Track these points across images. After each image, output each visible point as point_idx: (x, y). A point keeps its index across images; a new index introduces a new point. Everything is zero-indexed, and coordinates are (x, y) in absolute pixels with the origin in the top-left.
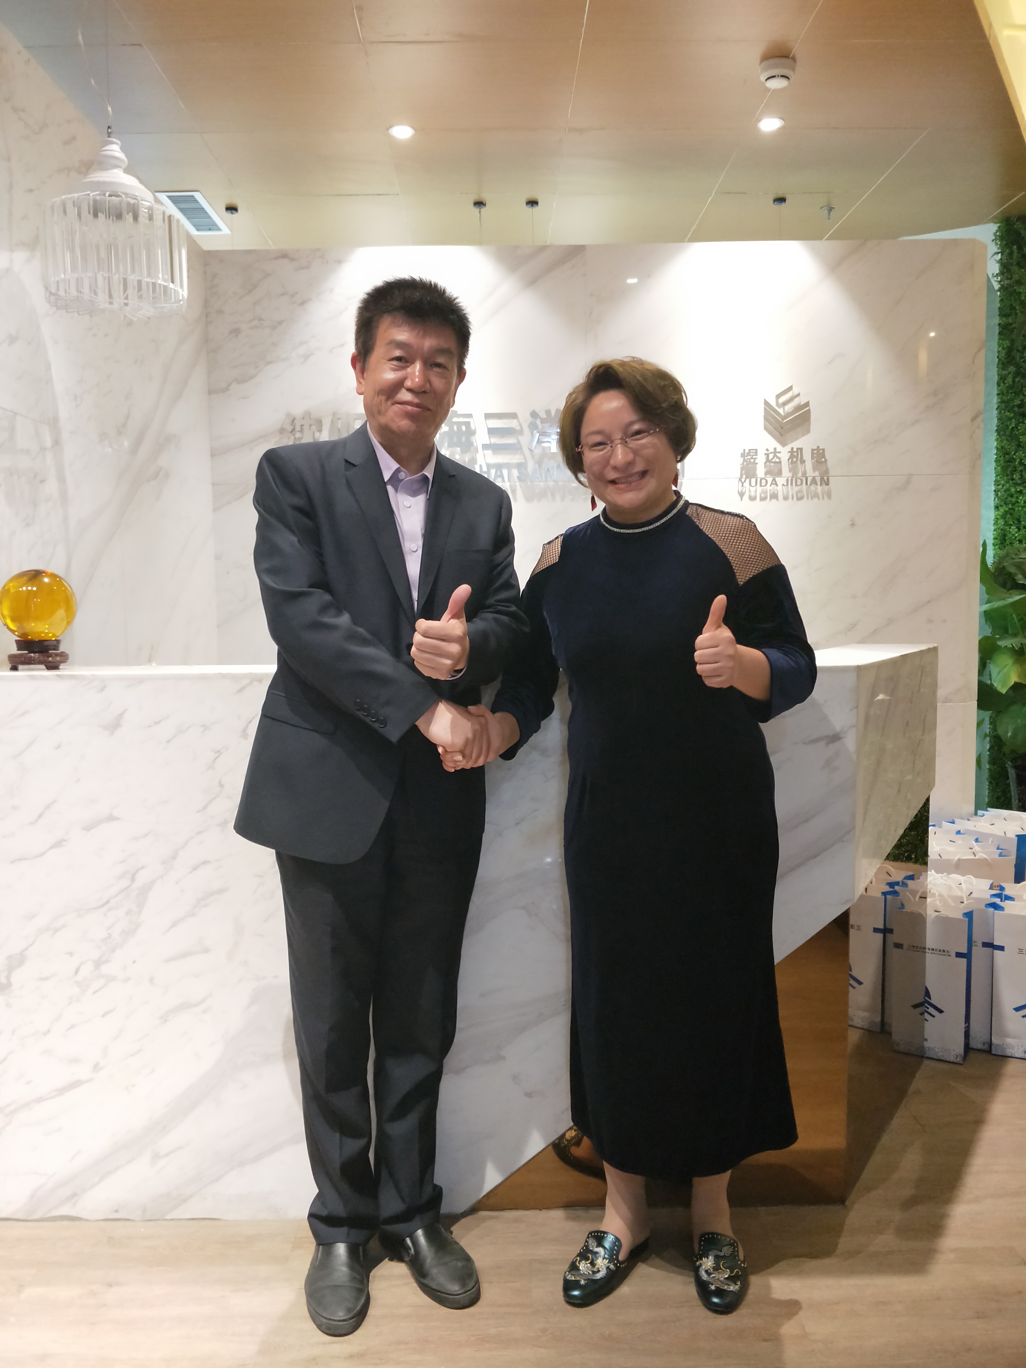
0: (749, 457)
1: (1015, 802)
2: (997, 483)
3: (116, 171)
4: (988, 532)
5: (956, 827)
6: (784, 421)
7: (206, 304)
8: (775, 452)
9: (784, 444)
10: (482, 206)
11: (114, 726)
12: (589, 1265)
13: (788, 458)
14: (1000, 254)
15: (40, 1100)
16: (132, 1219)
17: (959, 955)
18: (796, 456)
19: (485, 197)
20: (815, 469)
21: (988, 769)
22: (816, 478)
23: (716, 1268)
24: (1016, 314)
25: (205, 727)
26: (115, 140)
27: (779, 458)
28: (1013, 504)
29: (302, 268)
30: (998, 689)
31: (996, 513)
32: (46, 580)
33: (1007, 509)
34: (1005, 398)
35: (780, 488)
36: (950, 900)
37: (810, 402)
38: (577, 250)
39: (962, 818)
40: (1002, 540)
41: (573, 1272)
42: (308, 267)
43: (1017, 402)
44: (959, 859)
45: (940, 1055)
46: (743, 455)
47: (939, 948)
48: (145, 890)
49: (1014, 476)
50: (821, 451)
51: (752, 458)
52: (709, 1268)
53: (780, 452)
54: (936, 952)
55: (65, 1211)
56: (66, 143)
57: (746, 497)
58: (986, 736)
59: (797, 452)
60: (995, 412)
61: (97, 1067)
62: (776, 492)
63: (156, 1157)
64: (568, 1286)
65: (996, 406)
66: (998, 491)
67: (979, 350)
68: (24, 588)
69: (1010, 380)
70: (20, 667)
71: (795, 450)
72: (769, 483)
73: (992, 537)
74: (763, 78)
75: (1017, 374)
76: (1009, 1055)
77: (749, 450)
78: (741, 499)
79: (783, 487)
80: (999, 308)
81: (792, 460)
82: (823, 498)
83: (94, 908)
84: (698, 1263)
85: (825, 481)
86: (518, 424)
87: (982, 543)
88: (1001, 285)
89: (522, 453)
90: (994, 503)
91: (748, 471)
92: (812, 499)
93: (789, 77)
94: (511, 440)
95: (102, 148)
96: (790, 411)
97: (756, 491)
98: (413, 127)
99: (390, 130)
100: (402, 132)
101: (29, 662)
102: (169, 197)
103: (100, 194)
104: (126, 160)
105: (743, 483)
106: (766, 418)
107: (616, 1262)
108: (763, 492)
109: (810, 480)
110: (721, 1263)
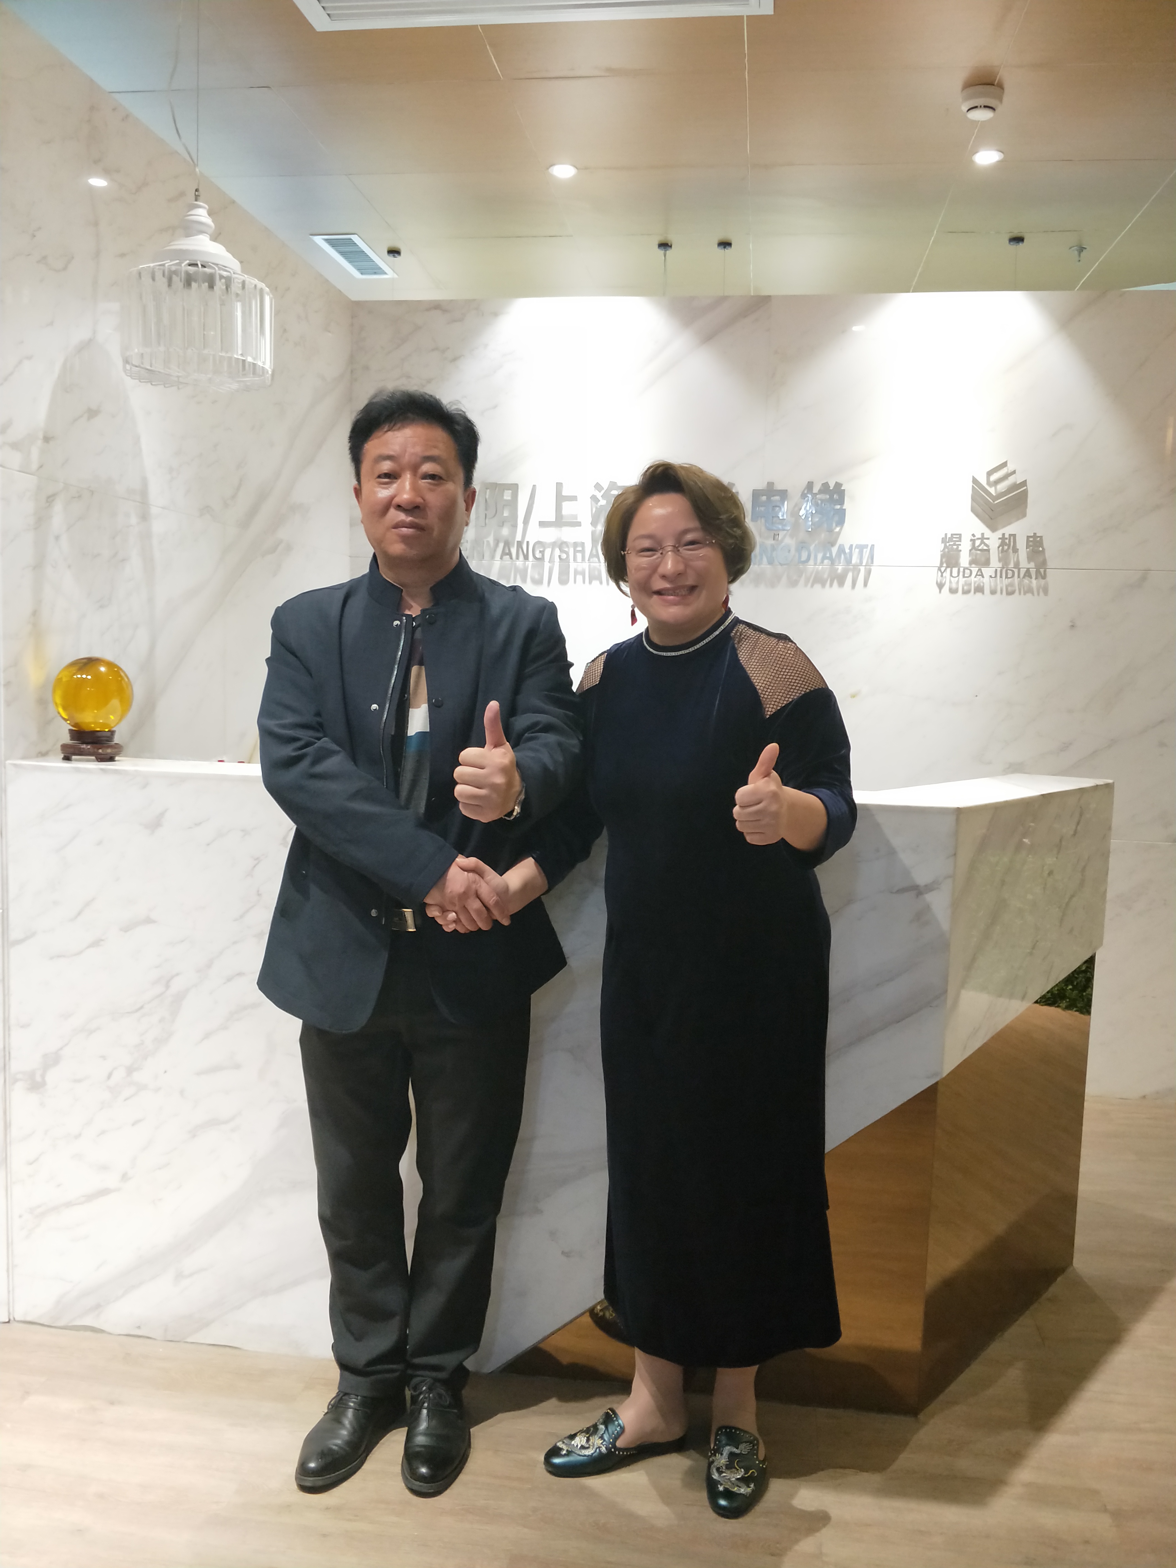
0: (952, 543)
3: (201, 237)
6: (996, 502)
7: (352, 360)
8: (983, 538)
9: (993, 529)
10: (668, 248)
11: (155, 824)
13: (998, 546)
15: (69, 1204)
16: (154, 1337)
18: (1008, 545)
19: (672, 238)
20: (1030, 559)
22: (1030, 569)
23: (730, 1467)
25: (245, 832)
26: (201, 204)
27: (988, 546)
29: (456, 321)
32: (103, 669)
35: (986, 580)
37: (1028, 481)
38: (763, 301)
42: (462, 320)
46: (944, 541)
48: (179, 998)
50: (1038, 539)
51: (955, 545)
52: (721, 1465)
53: (988, 539)
55: (88, 1321)
57: (946, 589)
59: (1009, 539)
61: (125, 1177)
62: (982, 584)
63: (180, 1276)
68: (79, 676)
70: (74, 757)
71: (1007, 536)
72: (974, 574)
74: (964, 108)
77: (952, 534)
78: (940, 592)
79: (991, 579)
81: (1003, 548)
82: (1038, 594)
83: (128, 1013)
84: (711, 1459)
85: (1041, 574)
91: (950, 559)
92: (1025, 593)
93: (995, 108)
95: (188, 212)
96: (1003, 491)
97: (958, 582)
98: (575, 166)
99: (550, 170)
100: (563, 171)
101: (81, 753)
102: (326, 240)
103: (179, 262)
104: (212, 225)
105: (942, 573)
106: (973, 499)
107: (610, 1446)
108: (966, 584)
109: (1023, 571)
110: (736, 1461)
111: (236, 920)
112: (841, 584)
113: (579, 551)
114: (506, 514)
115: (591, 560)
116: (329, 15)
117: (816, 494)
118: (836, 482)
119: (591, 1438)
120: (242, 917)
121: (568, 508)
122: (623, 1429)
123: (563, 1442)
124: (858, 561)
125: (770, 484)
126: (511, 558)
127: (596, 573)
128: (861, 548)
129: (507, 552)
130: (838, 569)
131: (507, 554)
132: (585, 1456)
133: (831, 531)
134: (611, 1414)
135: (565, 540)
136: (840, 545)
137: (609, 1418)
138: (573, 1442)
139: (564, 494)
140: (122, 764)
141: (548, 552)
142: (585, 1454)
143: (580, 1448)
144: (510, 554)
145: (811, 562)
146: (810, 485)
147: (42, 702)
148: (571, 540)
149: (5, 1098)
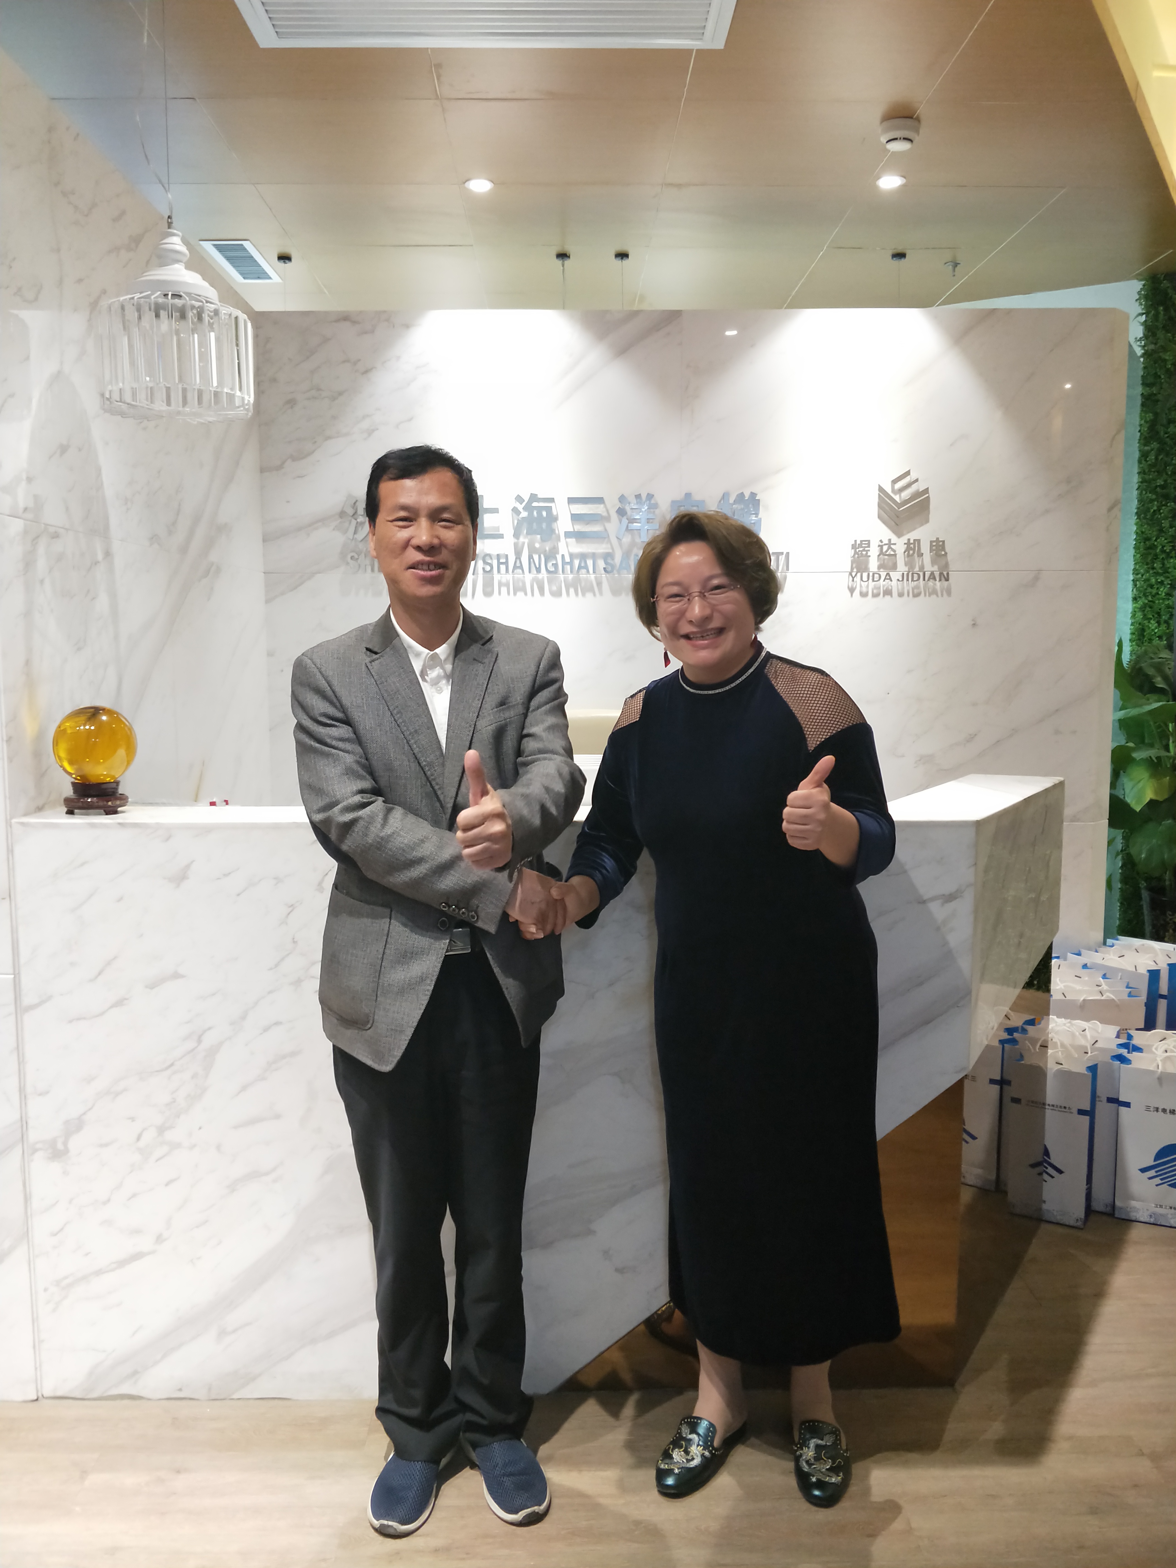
0: (861, 549)
1: (1148, 928)
2: (1136, 572)
3: (176, 266)
4: (1124, 628)
5: (1082, 960)
6: (901, 509)
7: (258, 372)
8: (890, 543)
9: (899, 535)
10: (566, 258)
11: (180, 878)
12: (683, 1453)
13: (904, 550)
14: (1144, 316)
15: (99, 1273)
16: (197, 1398)
17: (1081, 1112)
18: (913, 548)
19: (569, 248)
20: (933, 562)
21: (1120, 889)
22: (935, 572)
23: (818, 1458)
24: (1161, 383)
25: (278, 880)
26: (175, 231)
27: (894, 551)
28: (1153, 596)
29: (366, 333)
30: (1131, 806)
31: (1134, 605)
32: (104, 718)
33: (1146, 601)
34: (1147, 477)
35: (894, 583)
36: (1073, 1051)
37: (929, 488)
38: (672, 317)
39: (1089, 949)
40: (1140, 635)
41: (667, 1461)
42: (372, 332)
43: (1160, 482)
44: (1084, 1000)
45: (1058, 1218)
46: (854, 547)
47: (1059, 1104)
48: (212, 1053)
49: (1155, 565)
50: (941, 543)
51: (864, 550)
52: (809, 1458)
53: (895, 544)
54: (1057, 1109)
55: (125, 1389)
56: (116, 220)
57: (857, 593)
58: (1117, 855)
59: (914, 544)
60: (1135, 493)
61: (159, 1239)
62: (890, 588)
63: (222, 1333)
64: (661, 1475)
65: (1136, 486)
66: (1137, 581)
67: (1118, 432)
68: (82, 727)
69: (1152, 457)
70: (76, 811)
71: (912, 541)
72: (883, 578)
73: (1129, 632)
74: (884, 139)
75: (1160, 451)
76: (1134, 1218)
77: (861, 541)
78: (852, 596)
79: (898, 582)
80: (1142, 376)
81: (909, 552)
82: (942, 595)
83: (157, 1071)
84: (798, 1453)
85: (944, 576)
86: (604, 509)
87: (1117, 641)
88: (1145, 350)
89: (609, 542)
90: (1132, 594)
91: (859, 564)
92: (930, 595)
93: (913, 139)
94: (596, 528)
95: (162, 240)
96: (907, 498)
98: (492, 181)
99: (466, 183)
100: (479, 186)
101: (89, 807)
102: (214, 245)
104: (187, 252)
105: (853, 578)
106: (879, 506)
108: (875, 587)
109: (927, 575)
110: (823, 1452)
111: (271, 969)
113: (502, 563)
115: (515, 571)
116: (276, 32)
117: (734, 504)
118: (751, 492)
120: (277, 965)
121: (491, 522)
125: (688, 495)
127: (521, 584)
135: (488, 552)
146: (726, 495)
148: (494, 553)
149: (24, 1170)
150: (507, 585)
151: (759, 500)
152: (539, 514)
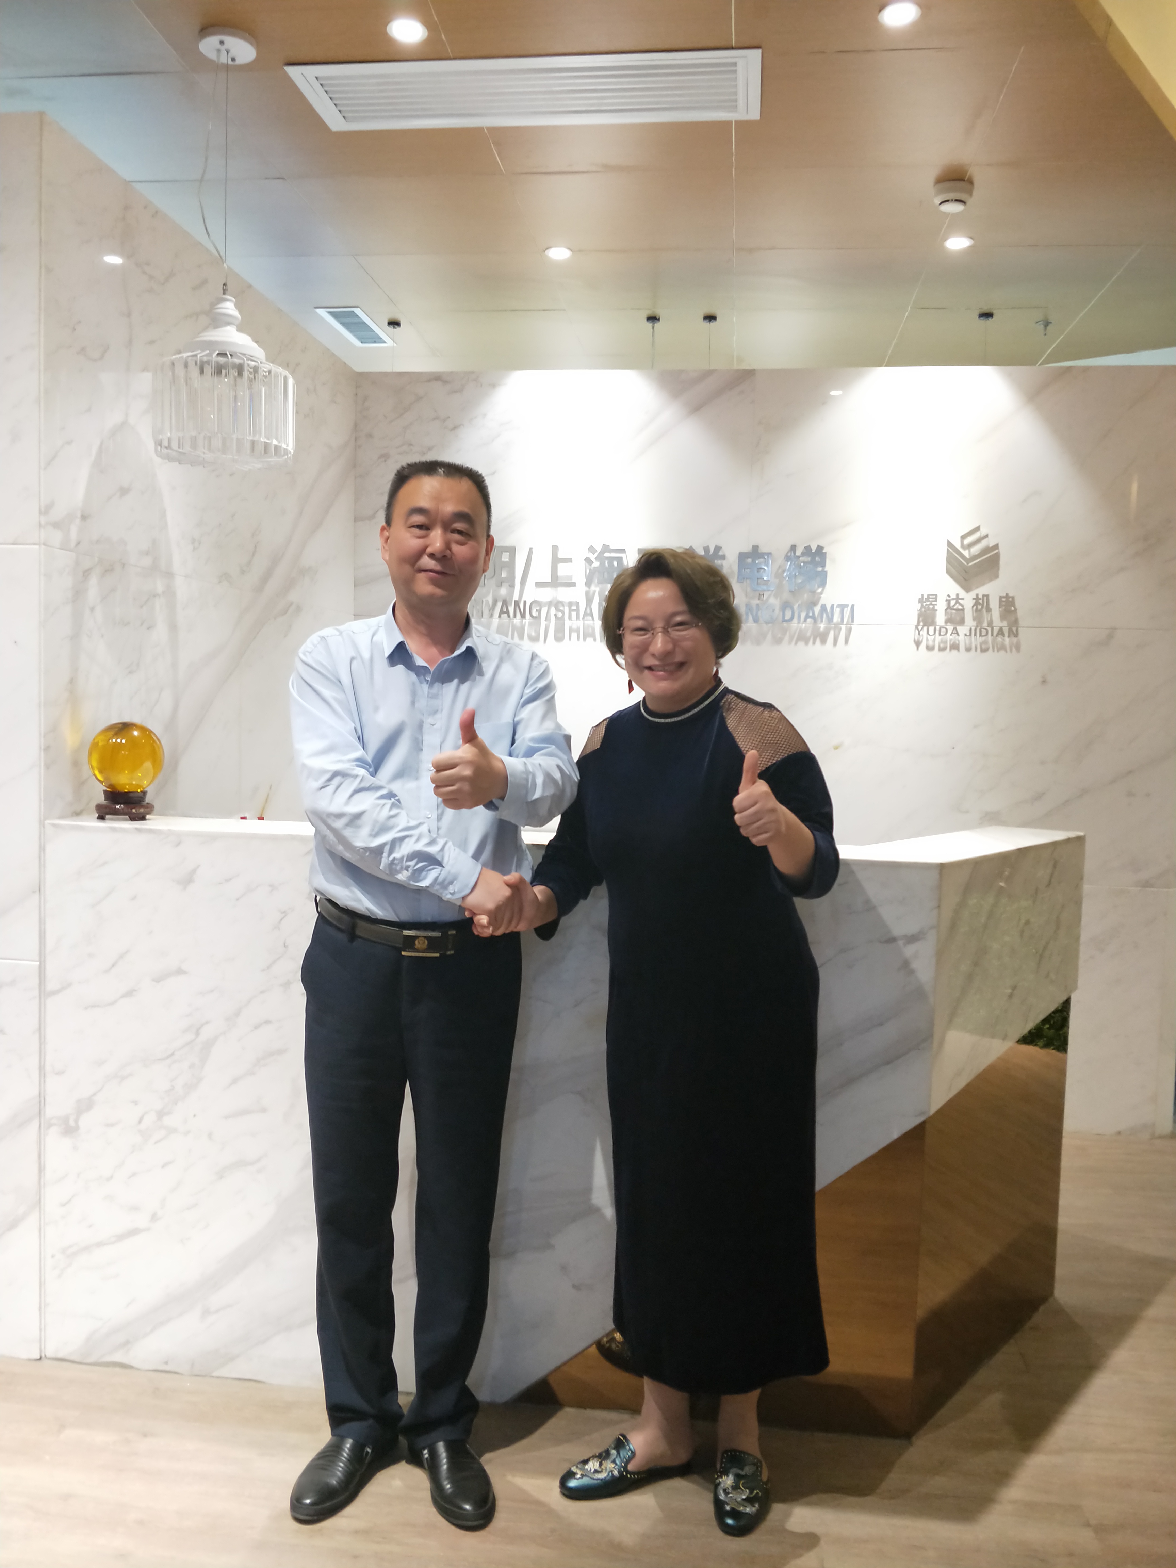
0: (928, 603)
3: (229, 328)
6: (970, 564)
7: (356, 427)
8: (957, 598)
9: (968, 590)
10: (656, 321)
11: (187, 881)
13: (972, 605)
15: (100, 1244)
16: (180, 1372)
18: (982, 605)
19: (659, 312)
20: (1003, 617)
22: (1003, 628)
23: (735, 1487)
25: (273, 887)
26: (229, 297)
27: (962, 606)
32: (136, 733)
35: (961, 637)
37: (999, 545)
38: (747, 375)
42: (461, 390)
46: (921, 601)
48: (208, 1045)
50: (1011, 599)
51: (931, 604)
52: (729, 1485)
53: (963, 599)
55: (118, 1357)
57: (923, 646)
59: (983, 599)
61: (154, 1217)
62: (957, 642)
63: (206, 1312)
68: (114, 740)
70: (107, 816)
71: (980, 596)
72: (950, 632)
74: (937, 201)
77: (928, 595)
78: (918, 649)
79: (966, 637)
81: (977, 607)
82: (1011, 651)
83: (159, 1060)
84: (717, 1482)
85: (1012, 631)
91: (926, 618)
92: (998, 651)
93: (965, 201)
95: (216, 305)
96: (977, 554)
97: (934, 640)
98: (569, 249)
99: (546, 252)
100: (559, 254)
101: (116, 813)
102: (329, 312)
103: (208, 353)
104: (239, 316)
105: (919, 631)
106: (948, 562)
107: (622, 1469)
108: (942, 641)
109: (996, 630)
110: (741, 1482)
111: (263, 970)
112: (824, 641)
113: (574, 610)
114: (504, 575)
115: (585, 618)
116: (344, 117)
117: (799, 557)
118: (818, 546)
119: (603, 1462)
120: (269, 967)
121: (563, 570)
122: (634, 1453)
123: (577, 1467)
124: (840, 620)
125: (755, 548)
126: (509, 616)
127: (590, 631)
128: (842, 607)
129: (505, 610)
130: (820, 627)
131: (505, 613)
132: (598, 1479)
133: (814, 592)
134: (622, 1439)
135: (561, 600)
136: (822, 605)
137: (620, 1443)
138: (586, 1467)
139: (560, 556)
140: (153, 822)
141: (544, 611)
142: (598, 1477)
143: (594, 1472)
144: (508, 613)
145: (795, 620)
146: (793, 548)
147: (76, 764)
148: (566, 600)
149: (40, 1142)
150: (577, 631)
151: (826, 553)
152: (611, 564)
